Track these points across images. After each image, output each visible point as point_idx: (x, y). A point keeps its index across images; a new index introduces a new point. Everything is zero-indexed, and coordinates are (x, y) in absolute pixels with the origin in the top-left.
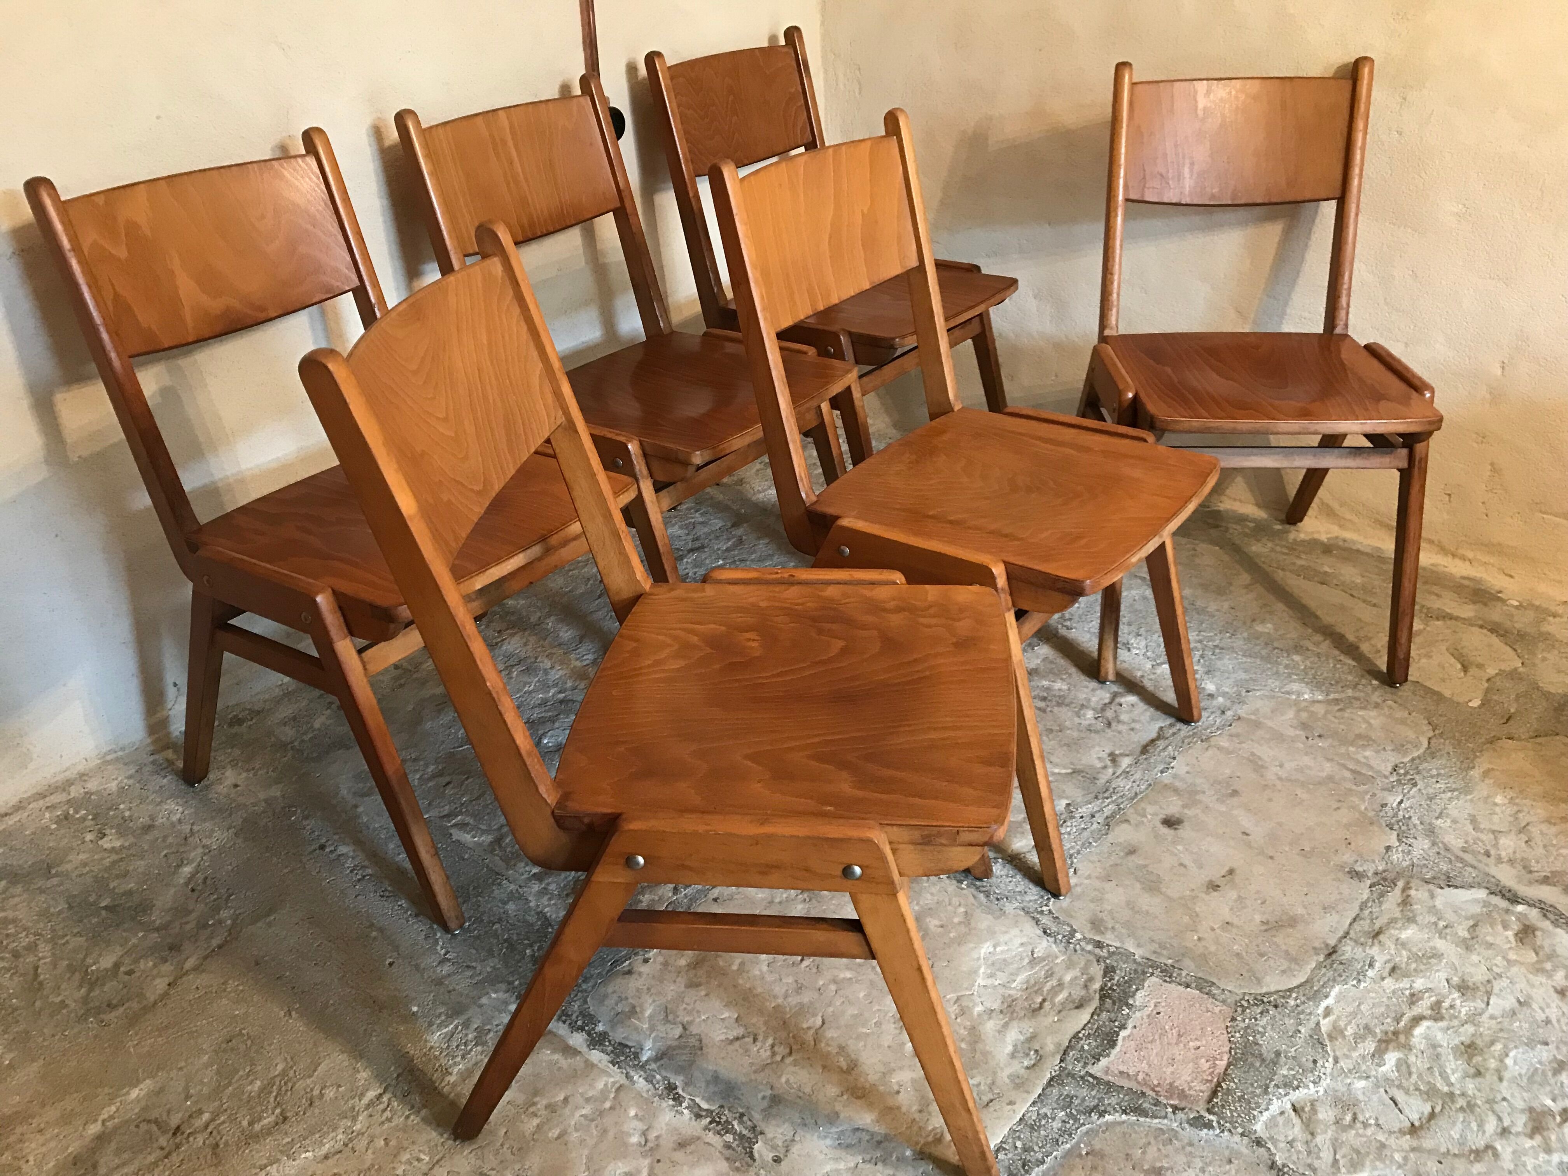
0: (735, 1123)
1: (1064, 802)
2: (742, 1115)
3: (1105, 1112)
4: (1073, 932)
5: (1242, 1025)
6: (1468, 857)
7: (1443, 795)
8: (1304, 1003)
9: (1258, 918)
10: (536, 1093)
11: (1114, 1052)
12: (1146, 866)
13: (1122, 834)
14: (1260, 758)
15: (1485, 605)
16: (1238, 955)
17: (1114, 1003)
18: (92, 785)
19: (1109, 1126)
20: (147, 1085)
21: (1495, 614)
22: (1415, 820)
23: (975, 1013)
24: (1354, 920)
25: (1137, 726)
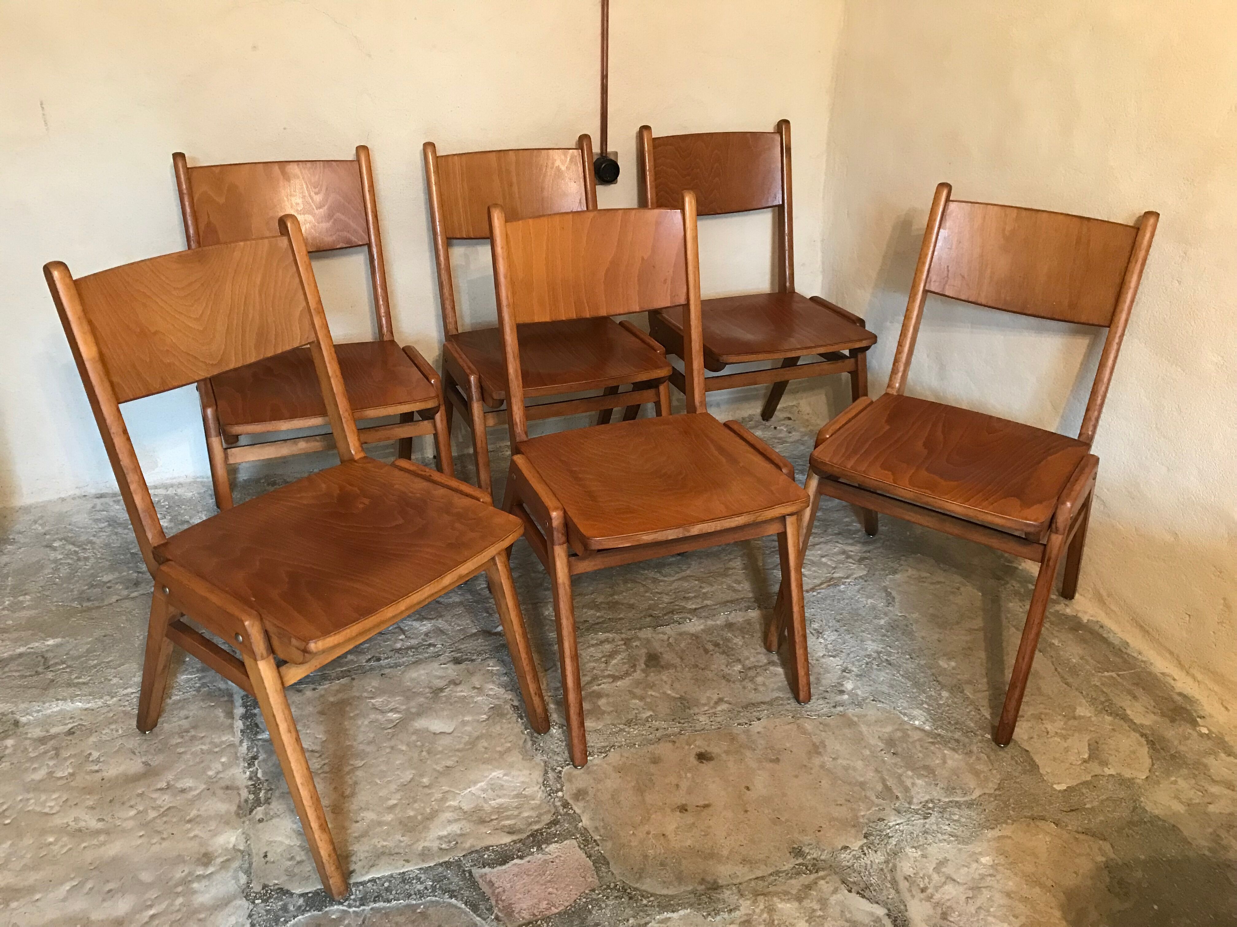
0: (263, 792)
1: (651, 713)
2: (271, 789)
3: (455, 896)
4: (561, 790)
5: (595, 897)
6: (903, 885)
7: (939, 835)
8: (651, 906)
9: (689, 842)
10: (193, 728)
11: (499, 868)
12: (653, 775)
13: (664, 749)
14: (825, 746)
15: (1173, 721)
16: (646, 857)
17: (533, 841)
18: (180, 491)
19: (450, 904)
20: (58, 640)
21: (1171, 733)
22: (893, 841)
23: (447, 804)
24: (757, 878)
25: (761, 689)
